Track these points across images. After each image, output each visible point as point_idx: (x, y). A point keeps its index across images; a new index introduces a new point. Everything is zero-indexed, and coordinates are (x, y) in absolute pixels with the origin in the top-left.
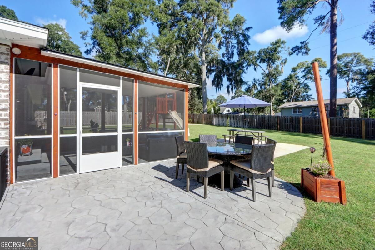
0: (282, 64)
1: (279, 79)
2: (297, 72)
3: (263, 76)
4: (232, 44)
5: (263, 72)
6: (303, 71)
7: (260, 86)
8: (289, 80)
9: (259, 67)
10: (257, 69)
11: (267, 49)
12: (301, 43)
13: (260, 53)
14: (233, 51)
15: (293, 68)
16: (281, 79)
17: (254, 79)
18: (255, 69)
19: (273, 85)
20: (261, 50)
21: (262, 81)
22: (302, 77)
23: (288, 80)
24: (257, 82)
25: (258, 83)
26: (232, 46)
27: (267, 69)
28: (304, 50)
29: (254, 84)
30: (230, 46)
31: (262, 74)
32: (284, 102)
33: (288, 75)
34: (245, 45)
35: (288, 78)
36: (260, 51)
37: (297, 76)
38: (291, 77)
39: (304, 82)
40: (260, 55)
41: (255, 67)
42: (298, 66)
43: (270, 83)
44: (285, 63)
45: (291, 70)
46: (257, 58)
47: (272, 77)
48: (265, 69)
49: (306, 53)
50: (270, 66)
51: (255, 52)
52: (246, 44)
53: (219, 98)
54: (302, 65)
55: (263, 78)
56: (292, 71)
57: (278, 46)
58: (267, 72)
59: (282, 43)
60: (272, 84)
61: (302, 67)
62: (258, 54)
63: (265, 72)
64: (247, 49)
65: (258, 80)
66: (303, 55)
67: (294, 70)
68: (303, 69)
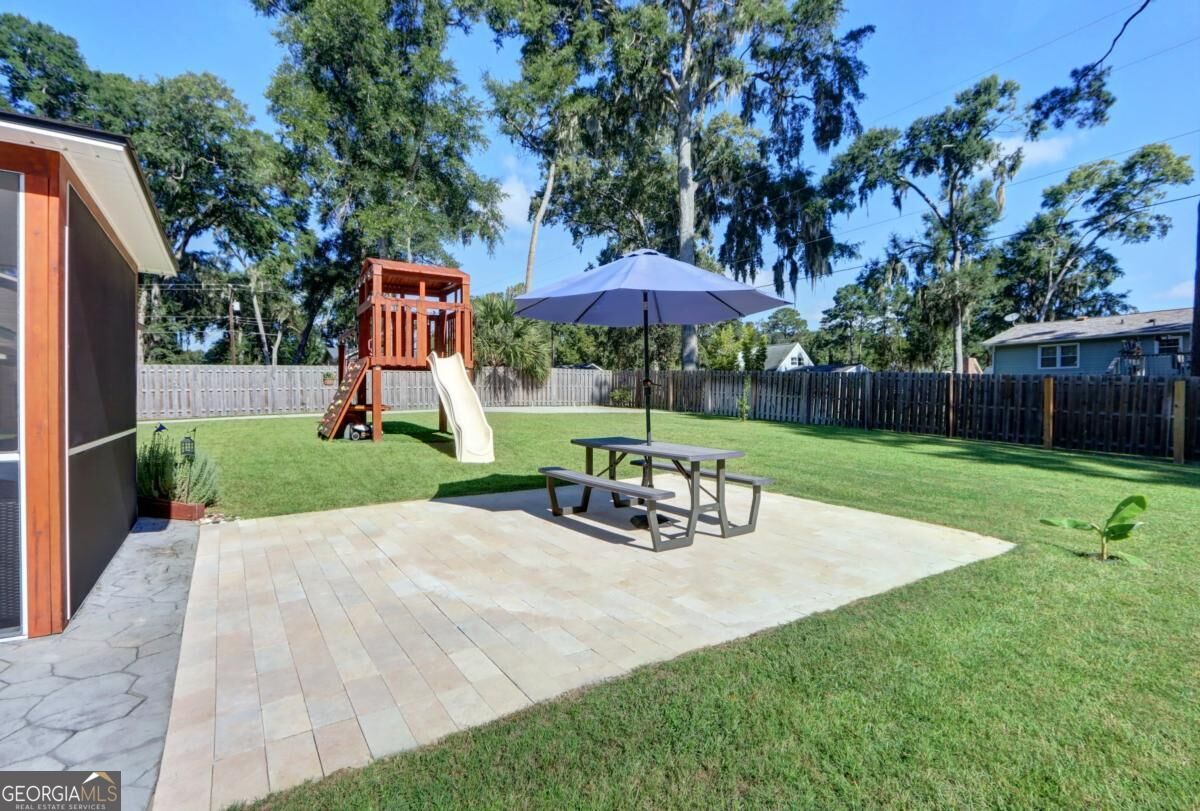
0: (1002, 174)
1: (990, 237)
2: (1067, 207)
3: (929, 225)
4: (797, 101)
5: (928, 210)
6: (1092, 201)
7: (914, 265)
8: (1033, 240)
9: (911, 189)
10: (903, 200)
11: (943, 116)
12: (1075, 73)
13: (913, 135)
14: (798, 129)
15: (1049, 190)
16: (999, 235)
17: (894, 241)
18: (897, 202)
19: (969, 258)
20: (916, 123)
21: (923, 245)
22: (1085, 226)
23: (1026, 240)
24: (904, 251)
25: (908, 253)
26: (795, 108)
27: (942, 198)
28: (1085, 105)
29: (894, 259)
30: (789, 109)
31: (926, 218)
32: (1010, 325)
33: (1030, 220)
34: (845, 101)
35: (1029, 231)
36: (912, 129)
37: (1066, 219)
38: (1040, 225)
39: (1093, 243)
40: (912, 142)
41: (898, 192)
42: (1069, 181)
43: (956, 249)
44: (1013, 168)
45: (1042, 200)
46: (902, 158)
47: (963, 227)
48: (934, 200)
49: (1097, 115)
50: (953, 187)
51: (895, 134)
52: (849, 98)
53: (780, 316)
54: (1088, 177)
55: (928, 235)
56: (1044, 204)
57: (984, 104)
58: (943, 209)
59: (1003, 92)
60: (962, 257)
61: (1086, 187)
62: (906, 141)
63: (935, 209)
64: (853, 114)
65: (911, 242)
66: (1081, 124)
67: (1053, 198)
68: (1090, 194)
